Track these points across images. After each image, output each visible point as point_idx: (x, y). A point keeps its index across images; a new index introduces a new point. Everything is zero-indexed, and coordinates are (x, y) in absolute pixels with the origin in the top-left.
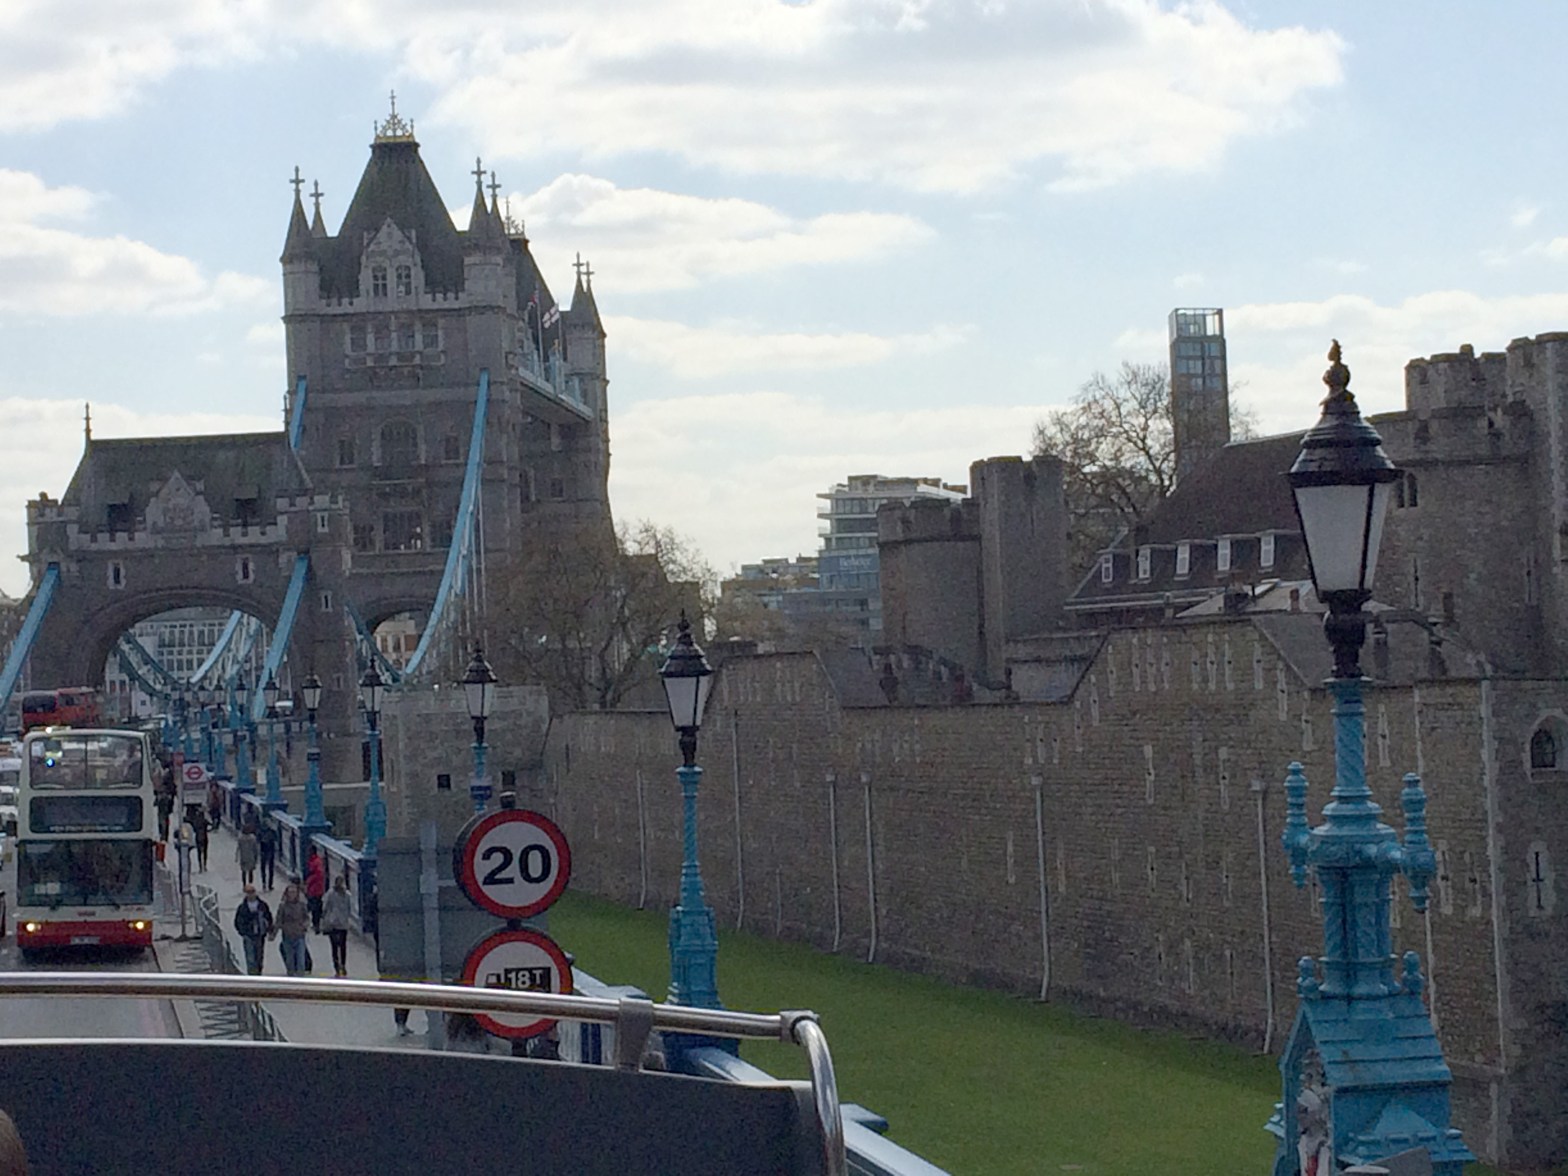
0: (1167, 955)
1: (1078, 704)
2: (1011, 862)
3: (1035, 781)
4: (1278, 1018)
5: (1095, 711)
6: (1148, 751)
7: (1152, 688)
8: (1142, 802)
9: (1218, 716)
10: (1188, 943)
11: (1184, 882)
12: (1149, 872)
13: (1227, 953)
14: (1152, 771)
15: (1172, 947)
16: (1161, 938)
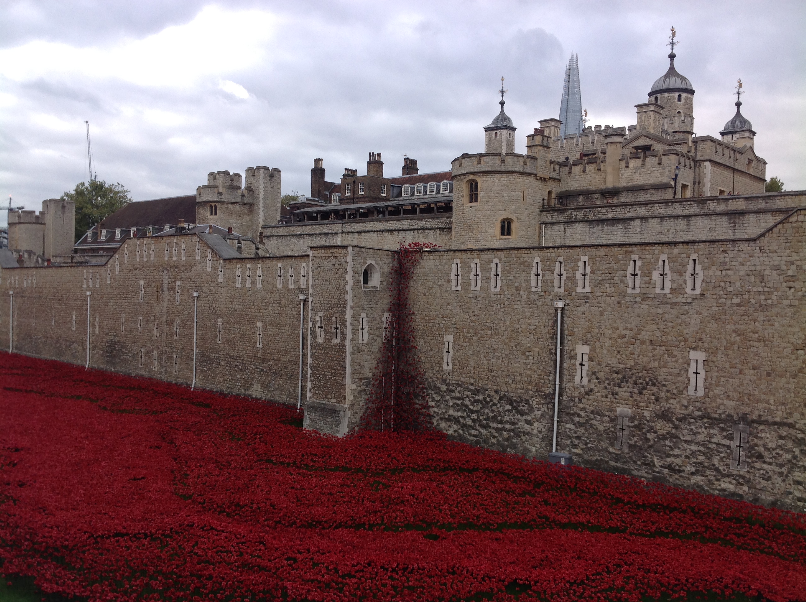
0: (145, 356)
1: (109, 266)
2: (74, 322)
3: (88, 293)
4: (197, 380)
5: (117, 268)
6: (142, 282)
7: (145, 259)
8: (137, 301)
9: (176, 270)
10: (155, 352)
11: (155, 330)
12: (139, 326)
13: (175, 356)
14: (143, 290)
15: (148, 353)
16: (142, 351)
